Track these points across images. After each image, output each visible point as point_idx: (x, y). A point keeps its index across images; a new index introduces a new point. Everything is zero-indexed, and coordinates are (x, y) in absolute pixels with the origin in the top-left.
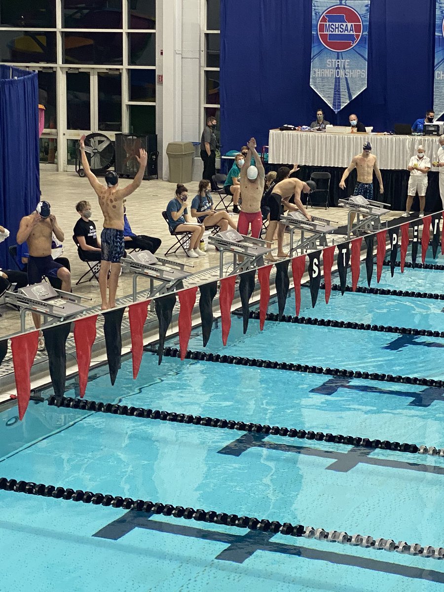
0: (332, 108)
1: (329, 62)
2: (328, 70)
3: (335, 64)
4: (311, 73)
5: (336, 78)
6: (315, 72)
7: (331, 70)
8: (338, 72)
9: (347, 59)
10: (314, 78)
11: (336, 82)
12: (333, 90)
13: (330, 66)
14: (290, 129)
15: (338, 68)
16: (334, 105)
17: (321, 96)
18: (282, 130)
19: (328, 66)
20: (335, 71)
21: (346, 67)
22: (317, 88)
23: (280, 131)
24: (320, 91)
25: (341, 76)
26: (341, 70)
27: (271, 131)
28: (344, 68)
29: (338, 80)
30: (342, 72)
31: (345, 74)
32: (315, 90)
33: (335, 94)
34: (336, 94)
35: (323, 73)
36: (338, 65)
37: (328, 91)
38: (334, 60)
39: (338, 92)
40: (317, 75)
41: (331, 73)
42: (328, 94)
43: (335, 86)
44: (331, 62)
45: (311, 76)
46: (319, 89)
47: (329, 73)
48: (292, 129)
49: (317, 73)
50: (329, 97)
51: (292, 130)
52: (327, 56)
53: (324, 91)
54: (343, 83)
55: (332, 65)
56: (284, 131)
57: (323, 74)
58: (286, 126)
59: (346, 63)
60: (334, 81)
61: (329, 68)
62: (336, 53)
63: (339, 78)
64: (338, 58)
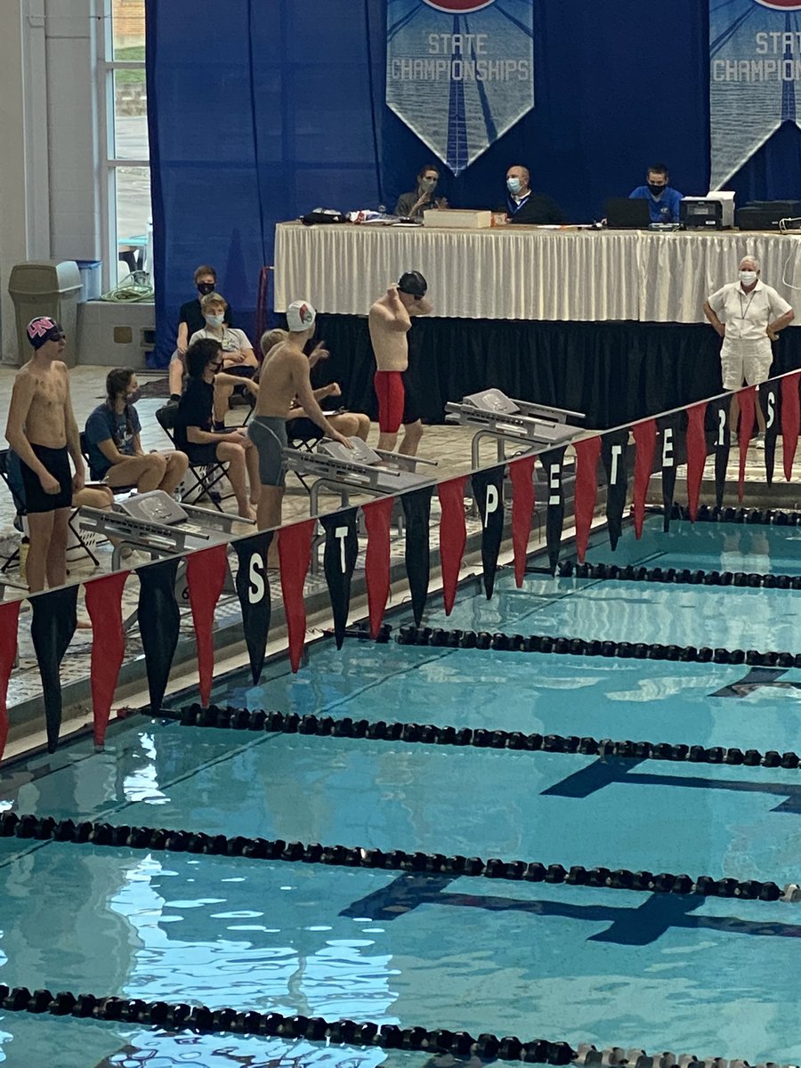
0: (445, 162)
1: (434, 39)
2: (433, 61)
3: (450, 45)
4: (388, 71)
5: (453, 82)
6: (398, 68)
7: (439, 62)
8: (457, 66)
9: (480, 33)
10: (395, 83)
11: (452, 94)
12: (447, 115)
13: (437, 51)
14: (329, 220)
15: (457, 56)
16: (450, 155)
17: (415, 131)
18: (308, 221)
19: (431, 51)
20: (446, 65)
21: (478, 52)
22: (404, 111)
23: (303, 227)
24: (413, 119)
25: (465, 78)
26: (466, 63)
27: (282, 228)
28: (474, 56)
29: (457, 88)
30: (467, 68)
31: (477, 72)
32: (399, 115)
33: (451, 125)
34: (454, 125)
35: (421, 69)
36: (457, 47)
37: (434, 118)
38: (446, 36)
39: (460, 119)
40: (403, 77)
41: (438, 69)
42: (435, 125)
43: (452, 103)
44: (439, 40)
45: (388, 79)
46: (410, 113)
47: (436, 69)
48: (336, 218)
49: (404, 69)
50: (436, 133)
51: (335, 222)
52: (428, 26)
53: (423, 117)
54: (471, 96)
55: (442, 49)
56: (314, 227)
57: (418, 73)
58: (318, 211)
59: (479, 44)
60: (447, 92)
61: (435, 57)
62: (452, 17)
63: (460, 82)
64: (457, 31)
